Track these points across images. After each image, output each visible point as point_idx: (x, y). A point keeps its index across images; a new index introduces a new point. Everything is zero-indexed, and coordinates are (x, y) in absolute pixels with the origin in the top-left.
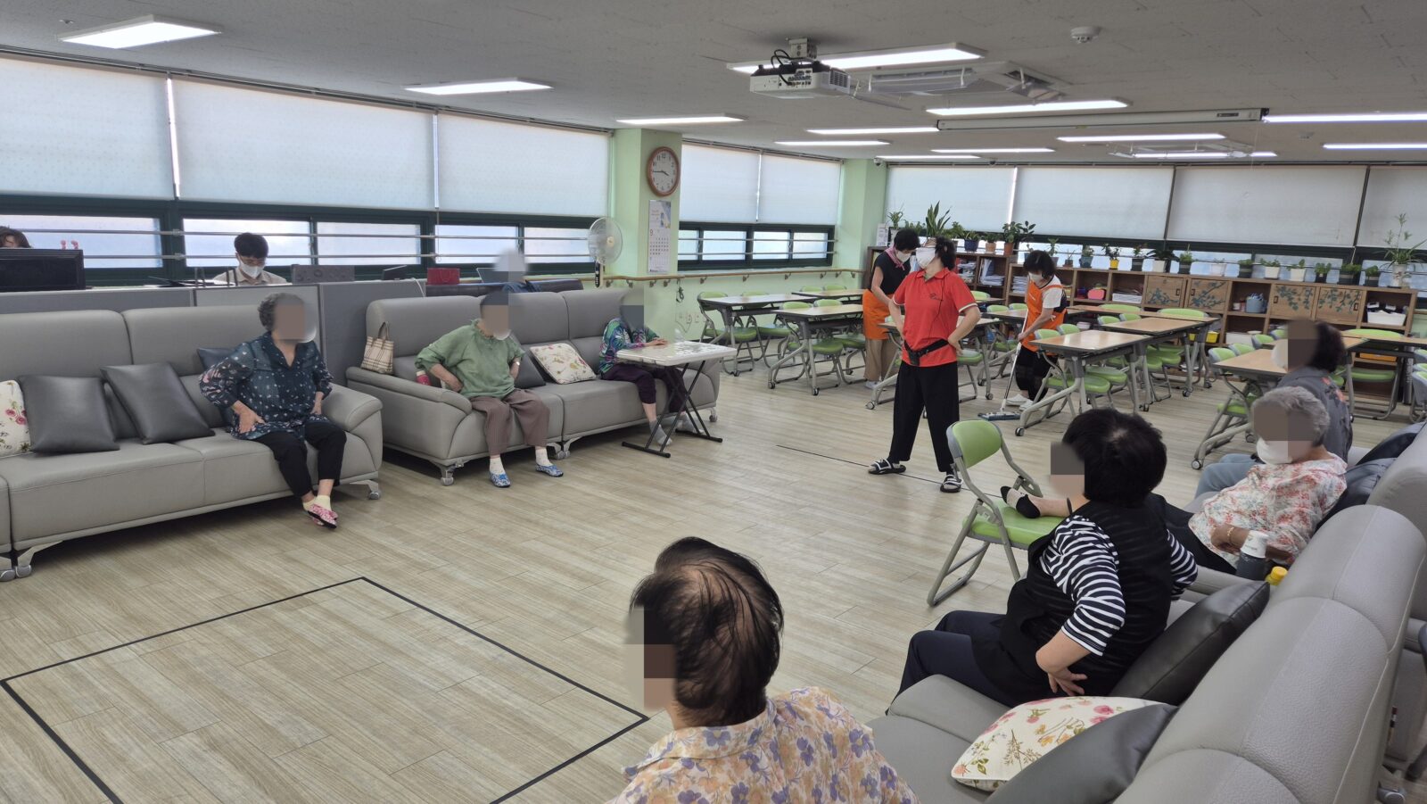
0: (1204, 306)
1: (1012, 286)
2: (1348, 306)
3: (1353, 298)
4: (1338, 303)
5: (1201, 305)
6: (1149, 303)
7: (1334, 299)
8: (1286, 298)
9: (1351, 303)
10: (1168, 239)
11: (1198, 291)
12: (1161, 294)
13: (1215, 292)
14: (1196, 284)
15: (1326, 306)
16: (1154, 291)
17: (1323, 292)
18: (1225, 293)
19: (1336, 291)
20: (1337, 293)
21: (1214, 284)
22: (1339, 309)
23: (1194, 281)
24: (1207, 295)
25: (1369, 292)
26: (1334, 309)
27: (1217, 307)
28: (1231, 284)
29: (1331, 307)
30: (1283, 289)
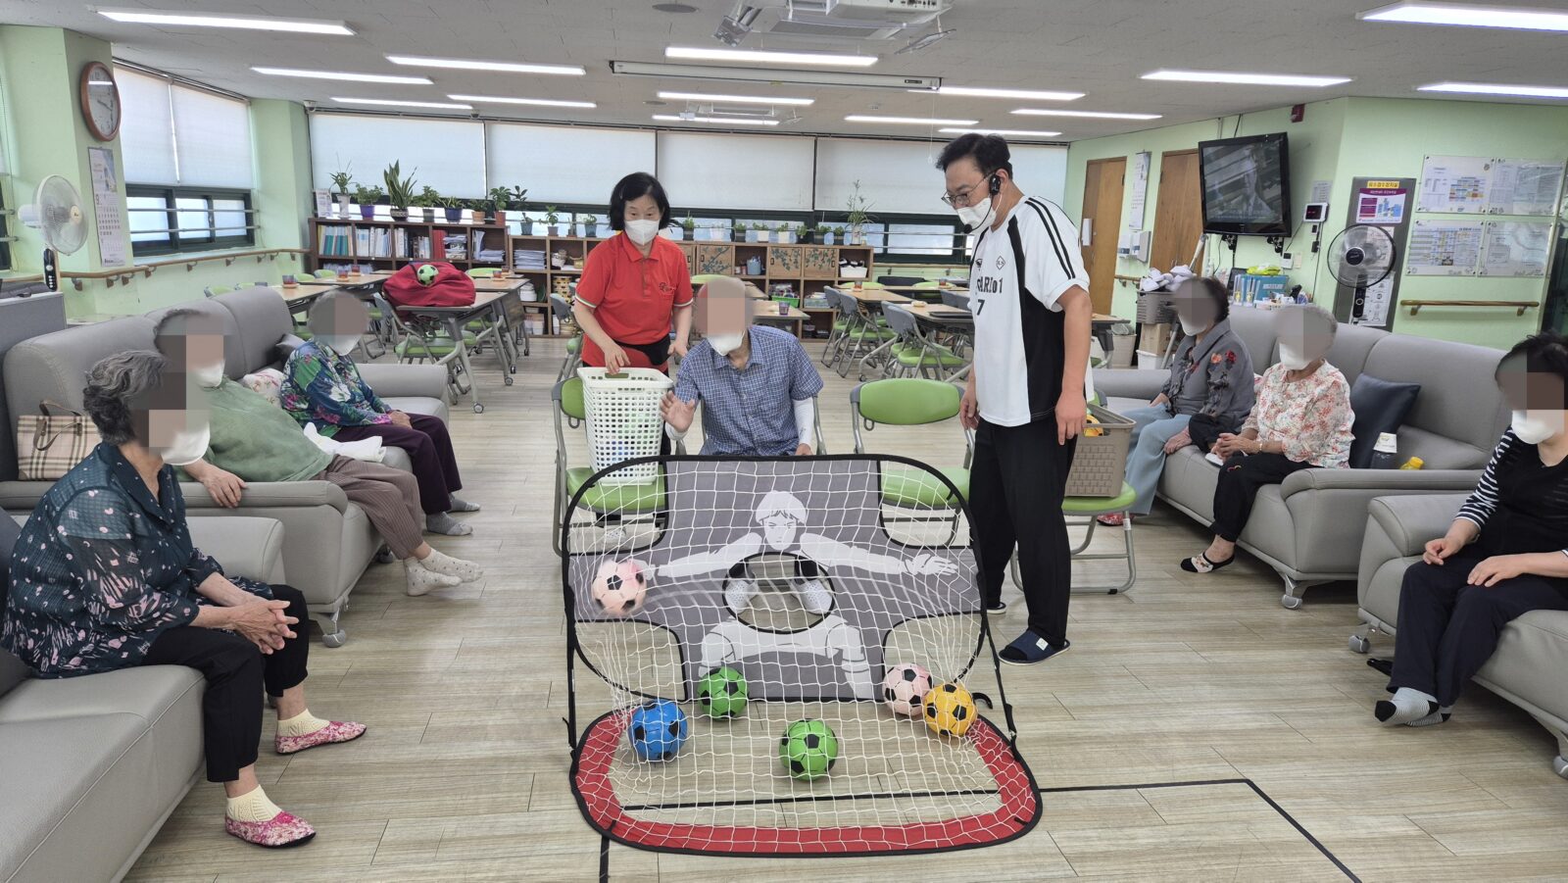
2: (827, 264)
4: (819, 262)
8: (780, 260)
9: (828, 260)
13: (722, 257)
14: (704, 250)
18: (729, 257)
21: (720, 250)
22: (821, 266)
23: (699, 247)
24: (715, 261)
25: (837, 251)
26: (817, 266)
28: (731, 248)
30: (777, 251)
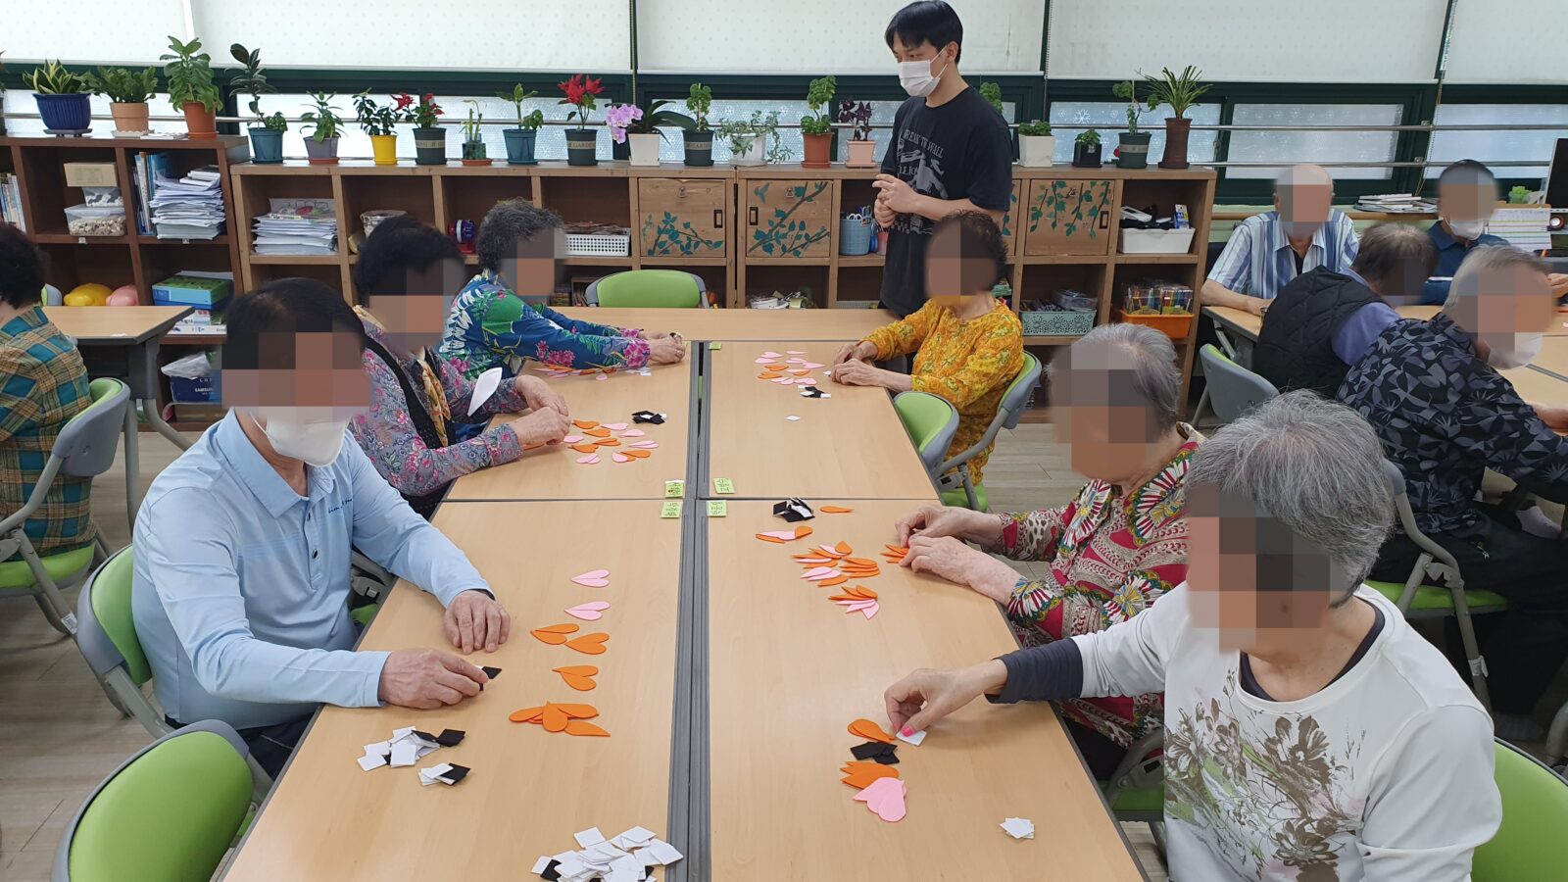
0: (784, 248)
1: (255, 236)
2: (1087, 219)
3: (1096, 200)
4: (1068, 215)
5: (777, 248)
6: (651, 253)
7: (1061, 206)
9: (1093, 212)
10: (639, 71)
11: (767, 212)
12: (678, 226)
13: (805, 211)
14: (758, 193)
15: (1044, 223)
16: (658, 219)
17: (1037, 193)
18: (823, 211)
19: (1063, 185)
20: (1064, 191)
21: (800, 191)
22: (1071, 227)
23: (752, 185)
24: (787, 223)
25: (1126, 181)
26: (1061, 228)
27: (812, 246)
28: (838, 185)
29: (1054, 225)
